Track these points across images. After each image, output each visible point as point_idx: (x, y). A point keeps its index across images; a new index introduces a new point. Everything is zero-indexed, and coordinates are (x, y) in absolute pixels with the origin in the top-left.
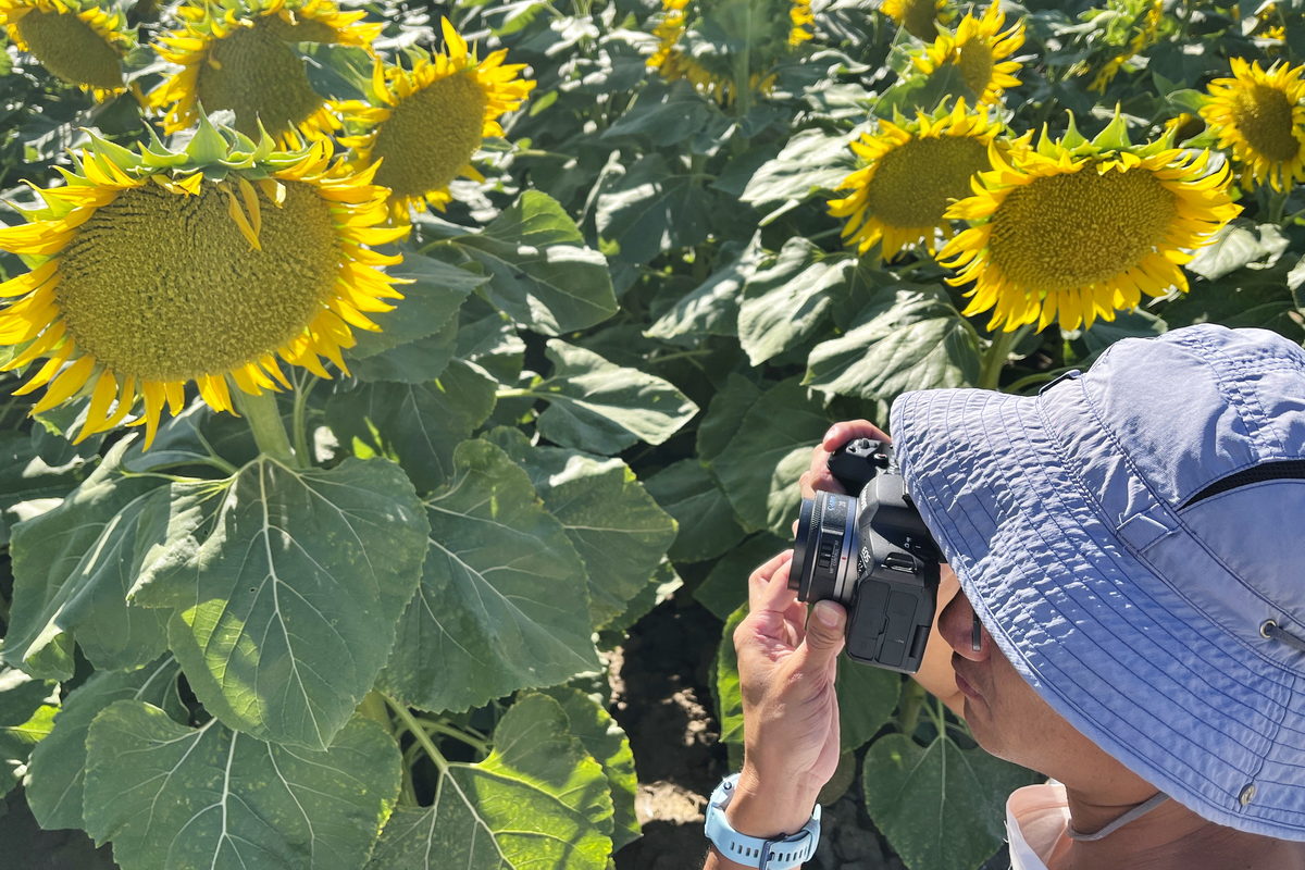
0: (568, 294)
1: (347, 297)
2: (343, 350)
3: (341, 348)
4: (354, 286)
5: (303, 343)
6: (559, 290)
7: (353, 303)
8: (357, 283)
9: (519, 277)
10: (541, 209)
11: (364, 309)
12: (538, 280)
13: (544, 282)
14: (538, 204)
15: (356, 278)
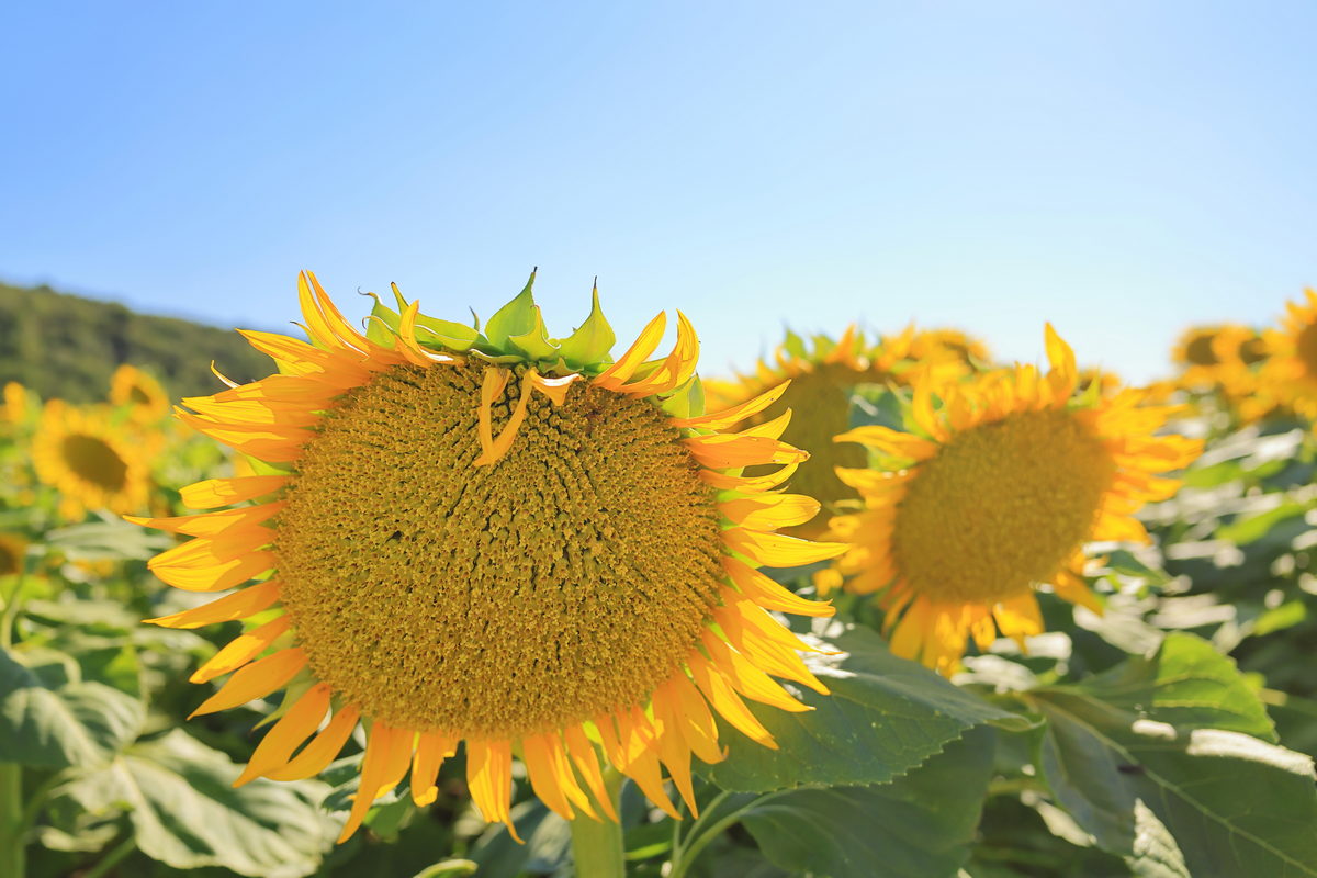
0: (1224, 821)
1: (725, 664)
2: (695, 761)
3: (694, 757)
4: (739, 646)
5: (643, 737)
6: (1205, 810)
7: (734, 677)
8: (745, 641)
9: (1126, 769)
10: (1197, 667)
11: (749, 694)
12: (1163, 783)
13: (1176, 789)
14: (1192, 660)
15: (746, 633)
